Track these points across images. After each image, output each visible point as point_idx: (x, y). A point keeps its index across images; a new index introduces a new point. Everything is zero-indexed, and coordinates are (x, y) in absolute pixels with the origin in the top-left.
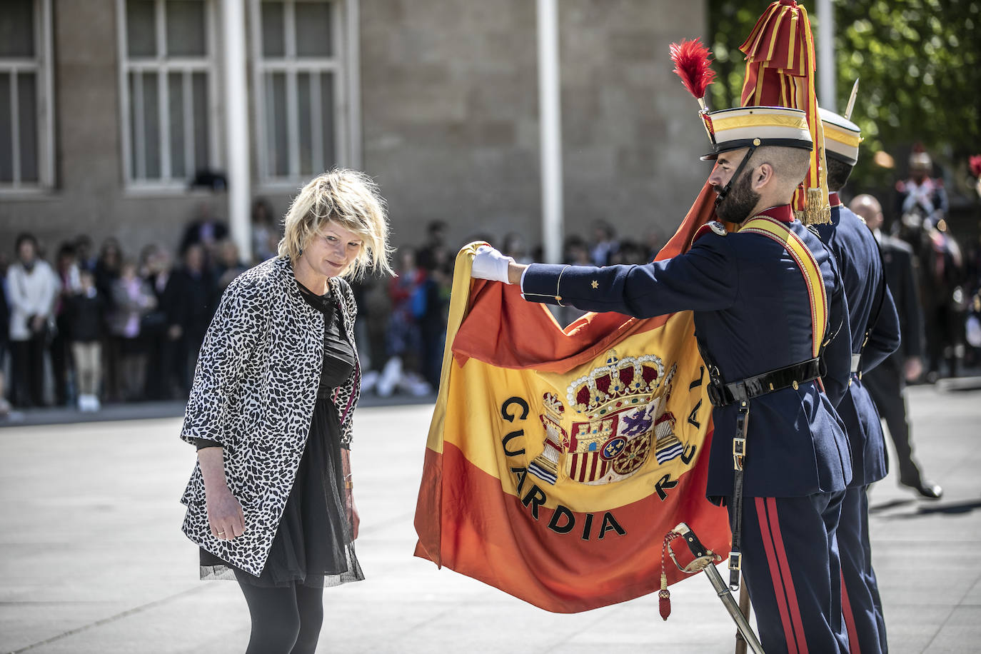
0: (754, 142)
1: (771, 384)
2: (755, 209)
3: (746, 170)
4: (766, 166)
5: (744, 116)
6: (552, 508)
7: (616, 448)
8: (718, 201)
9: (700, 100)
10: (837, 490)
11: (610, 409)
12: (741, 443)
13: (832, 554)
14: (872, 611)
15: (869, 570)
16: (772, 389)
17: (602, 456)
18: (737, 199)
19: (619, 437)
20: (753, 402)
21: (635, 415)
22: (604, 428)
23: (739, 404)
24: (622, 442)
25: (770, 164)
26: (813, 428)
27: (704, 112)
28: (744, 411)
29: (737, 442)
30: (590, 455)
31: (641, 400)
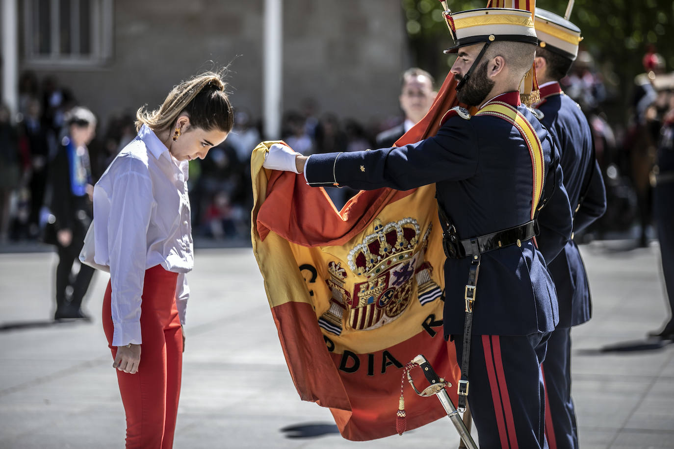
0: (490, 38)
1: (500, 242)
2: (490, 94)
3: (483, 62)
4: (499, 58)
5: (480, 16)
6: (340, 353)
7: (388, 298)
8: (459, 88)
10: (550, 331)
11: (382, 267)
12: (472, 290)
13: (541, 383)
14: (570, 433)
15: (569, 399)
16: (500, 246)
17: (378, 306)
18: (475, 86)
19: (390, 289)
20: (482, 256)
21: (402, 269)
22: (380, 283)
23: (472, 257)
24: (392, 291)
25: (502, 56)
26: (533, 278)
27: (447, 13)
28: (476, 263)
29: (468, 289)
30: (369, 307)
31: (406, 256)
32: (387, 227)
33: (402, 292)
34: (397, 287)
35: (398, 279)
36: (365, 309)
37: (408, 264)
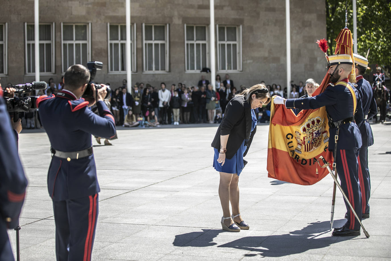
0: (339, 63)
1: (344, 122)
2: (339, 79)
3: (337, 70)
4: (342, 69)
5: (336, 57)
6: (301, 159)
8: (330, 77)
9: (325, 53)
10: (360, 148)
11: (311, 131)
13: (357, 163)
14: (368, 178)
15: (367, 168)
17: (311, 144)
18: (335, 77)
19: (314, 138)
20: (340, 127)
21: (317, 132)
22: (311, 136)
26: (354, 132)
27: (326, 56)
28: (338, 129)
29: (336, 136)
30: (308, 144)
31: (318, 128)
32: (312, 119)
33: (318, 139)
34: (316, 138)
35: (316, 135)
36: (307, 145)
37: (319, 130)
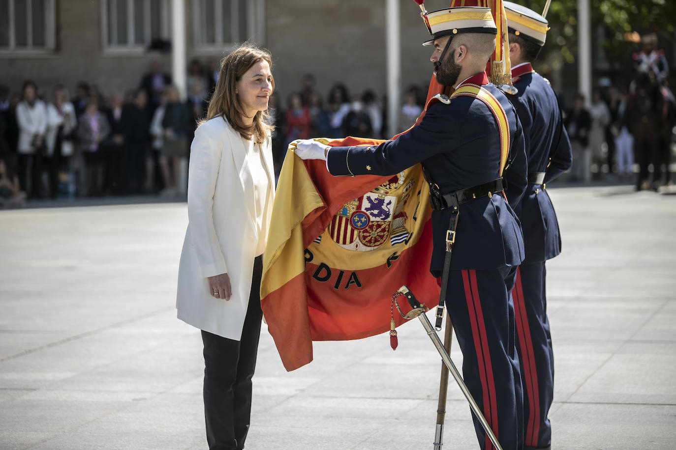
0: (453, 32)
1: (474, 195)
2: (460, 76)
3: (450, 50)
4: (463, 47)
5: (445, 14)
9: (420, 6)
10: (516, 265)
12: (452, 234)
13: (510, 306)
16: (474, 197)
18: (446, 71)
20: (460, 208)
23: (452, 208)
25: (465, 45)
26: (502, 222)
27: (424, 14)
28: (456, 213)
29: (449, 233)
